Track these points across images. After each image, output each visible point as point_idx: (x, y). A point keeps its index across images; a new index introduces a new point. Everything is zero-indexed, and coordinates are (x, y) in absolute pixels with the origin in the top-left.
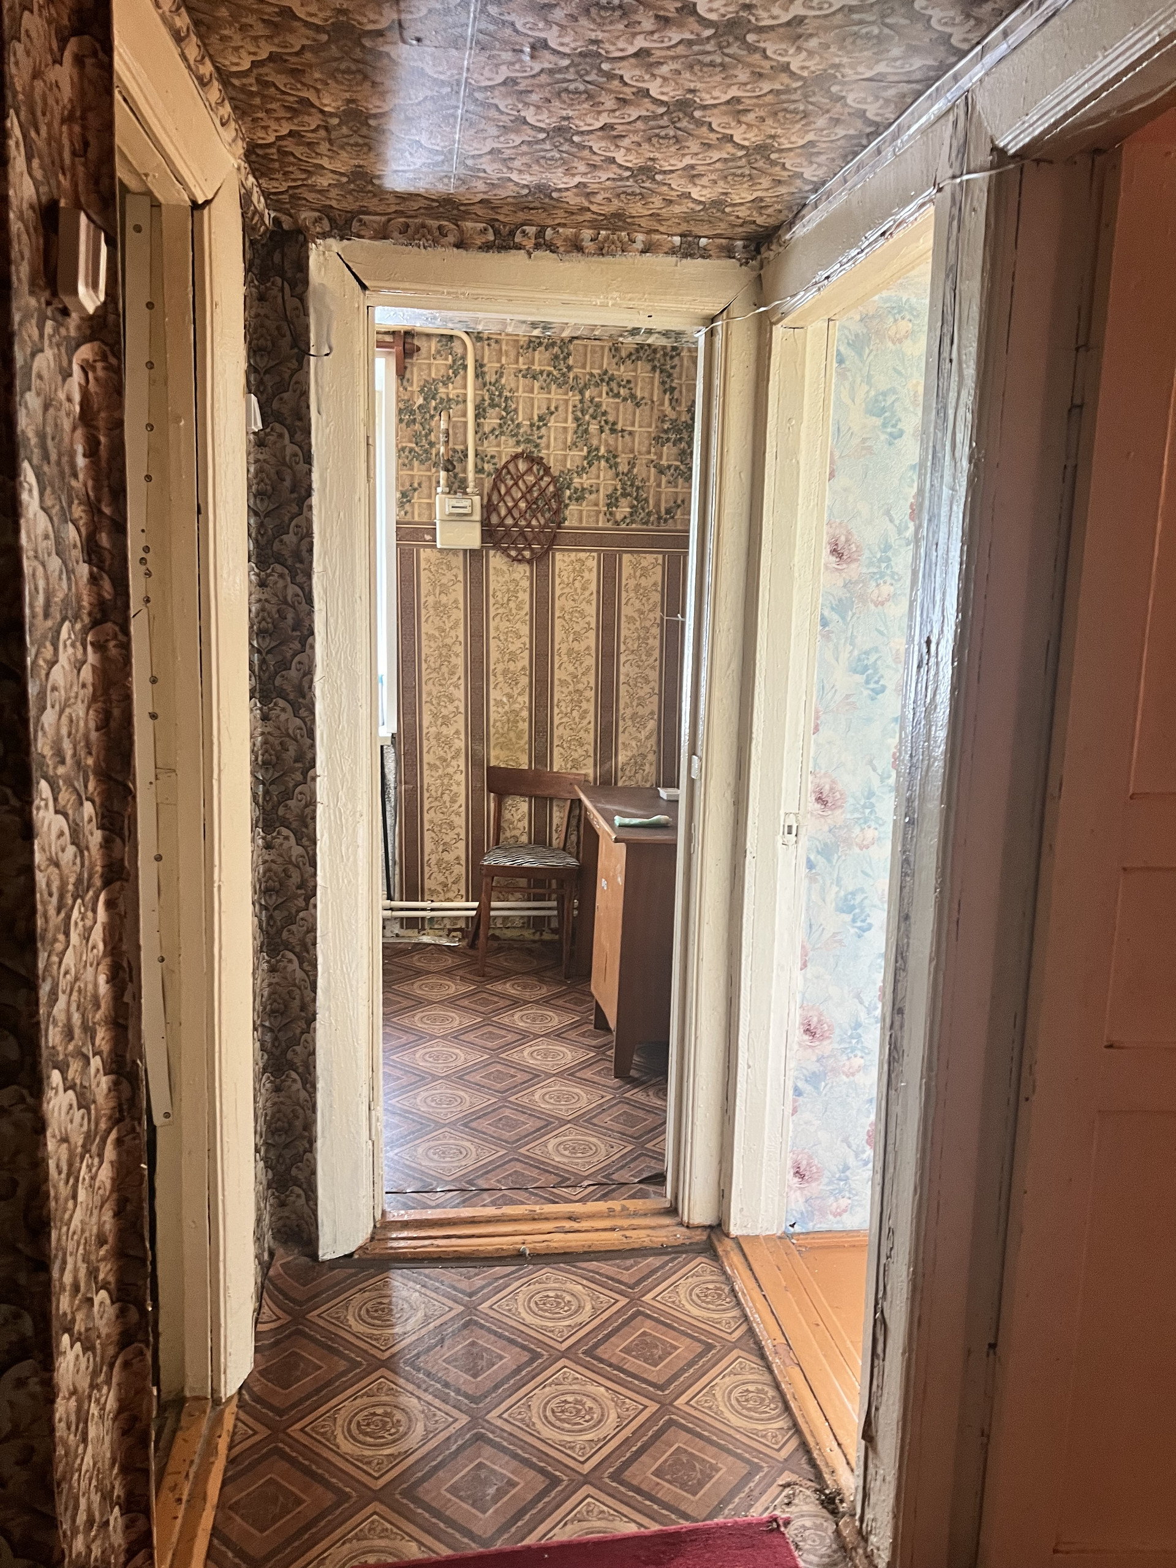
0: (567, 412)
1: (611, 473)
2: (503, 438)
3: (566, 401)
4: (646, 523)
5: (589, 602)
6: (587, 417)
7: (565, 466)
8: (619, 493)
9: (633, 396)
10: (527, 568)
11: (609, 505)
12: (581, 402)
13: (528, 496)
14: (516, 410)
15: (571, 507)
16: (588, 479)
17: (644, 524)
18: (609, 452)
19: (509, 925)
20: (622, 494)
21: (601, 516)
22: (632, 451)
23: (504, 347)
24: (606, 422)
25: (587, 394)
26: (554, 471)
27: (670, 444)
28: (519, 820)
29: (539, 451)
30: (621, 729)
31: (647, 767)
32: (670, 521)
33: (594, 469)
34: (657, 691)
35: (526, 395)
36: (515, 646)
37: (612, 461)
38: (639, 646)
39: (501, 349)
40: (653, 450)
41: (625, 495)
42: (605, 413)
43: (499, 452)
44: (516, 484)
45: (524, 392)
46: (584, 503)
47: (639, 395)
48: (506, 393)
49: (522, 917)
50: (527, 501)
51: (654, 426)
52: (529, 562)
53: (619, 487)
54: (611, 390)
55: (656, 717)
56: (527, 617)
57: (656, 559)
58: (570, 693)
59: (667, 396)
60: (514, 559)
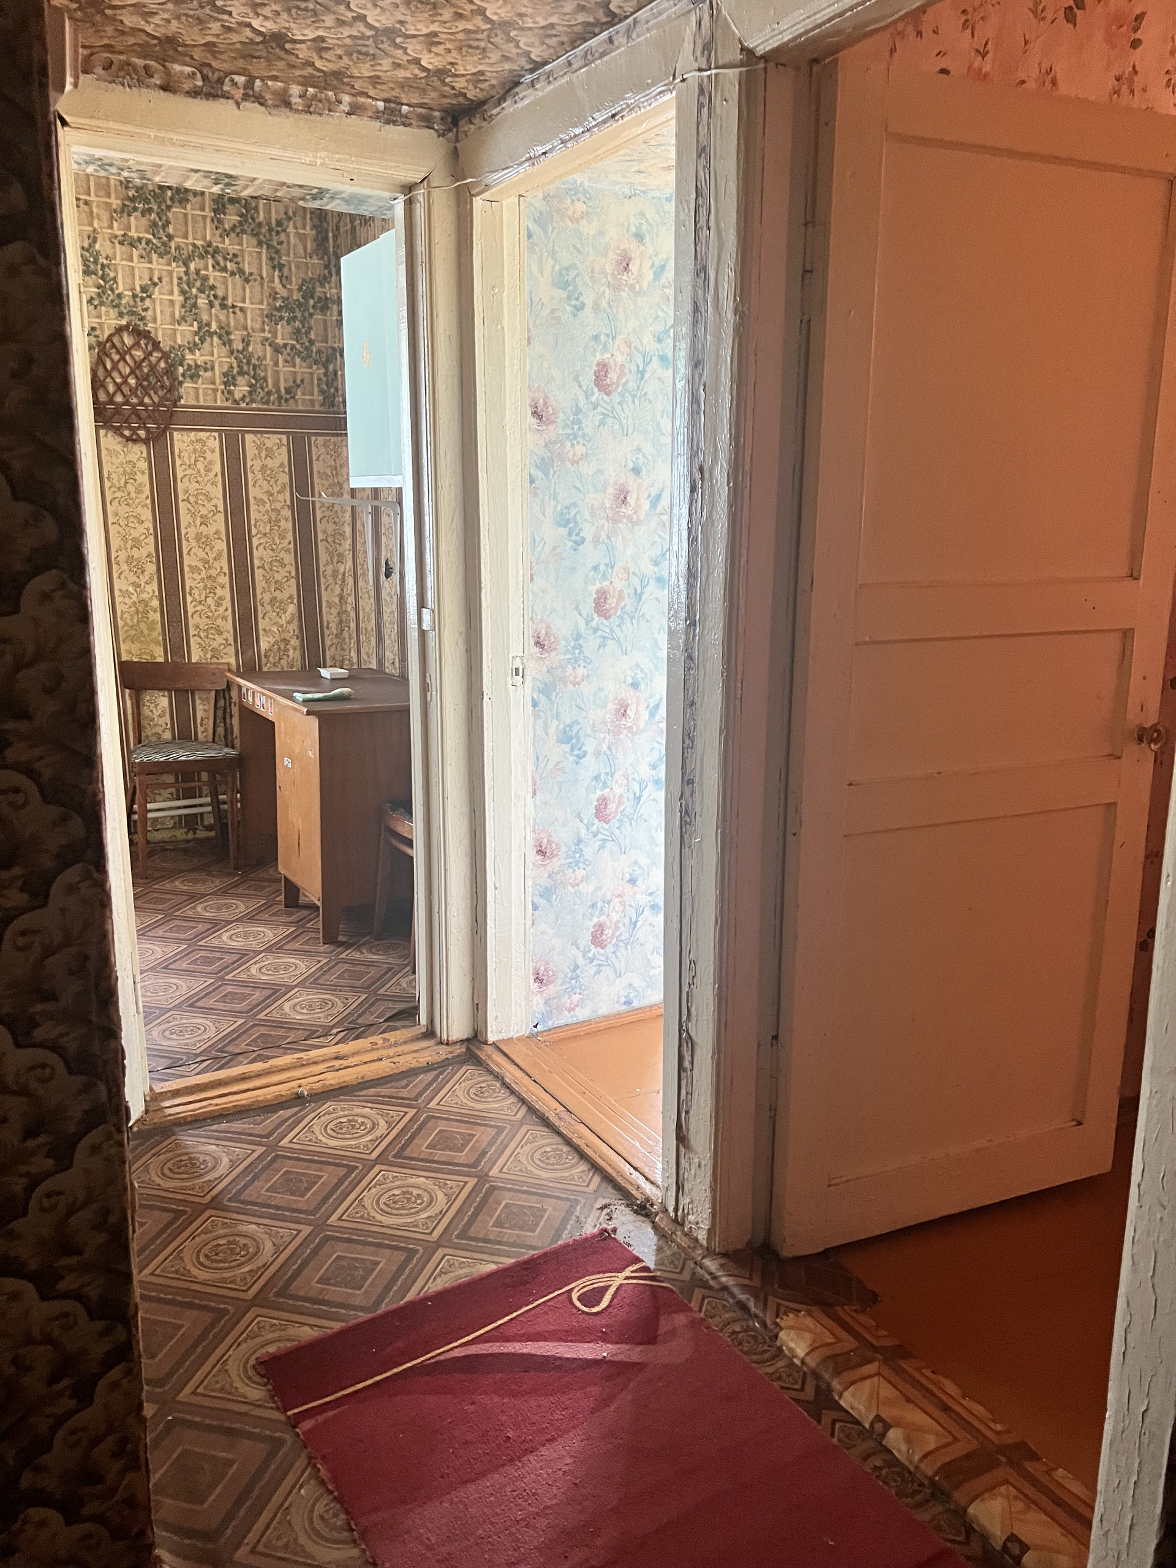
0: (171, 282)
1: (225, 350)
2: (103, 308)
3: (170, 273)
4: (267, 402)
5: (214, 484)
6: (194, 291)
7: (175, 341)
8: (235, 371)
9: (241, 271)
10: (144, 448)
11: (225, 384)
12: (187, 273)
13: (138, 372)
14: (115, 279)
15: (186, 385)
16: (201, 355)
17: (264, 403)
18: (221, 328)
19: (159, 827)
20: (239, 373)
21: (219, 394)
22: (245, 328)
23: (95, 210)
24: (215, 296)
25: (192, 266)
26: (165, 346)
27: (284, 322)
28: (160, 716)
29: (145, 324)
30: (260, 616)
31: (291, 652)
32: (292, 401)
33: (206, 345)
34: (293, 574)
35: (124, 263)
36: (138, 531)
37: (225, 338)
38: (271, 530)
39: (92, 212)
40: (267, 328)
41: (241, 373)
42: (213, 288)
43: (100, 324)
44: (123, 359)
45: (122, 260)
46: (200, 381)
47: (247, 270)
48: (102, 260)
49: (172, 817)
50: (137, 377)
51: (265, 303)
52: (146, 442)
53: (235, 365)
54: (218, 263)
55: (295, 601)
56: (149, 501)
57: (281, 440)
58: (202, 580)
59: (277, 273)
60: (128, 439)
